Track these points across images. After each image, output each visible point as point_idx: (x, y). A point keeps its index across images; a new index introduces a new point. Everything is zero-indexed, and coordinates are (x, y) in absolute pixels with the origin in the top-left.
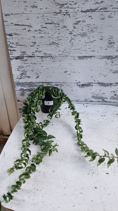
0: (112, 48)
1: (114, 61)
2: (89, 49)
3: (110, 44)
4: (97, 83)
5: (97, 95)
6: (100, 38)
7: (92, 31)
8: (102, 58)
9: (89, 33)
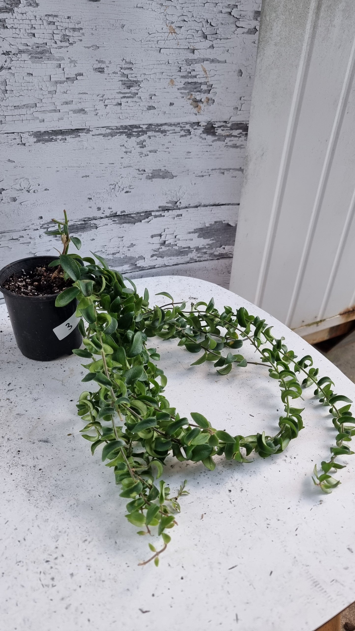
0: (134, 99)
1: (144, 141)
2: (67, 103)
3: (129, 87)
4: (107, 217)
5: (113, 254)
6: (95, 66)
7: (65, 38)
8: (112, 135)
9: (55, 46)
